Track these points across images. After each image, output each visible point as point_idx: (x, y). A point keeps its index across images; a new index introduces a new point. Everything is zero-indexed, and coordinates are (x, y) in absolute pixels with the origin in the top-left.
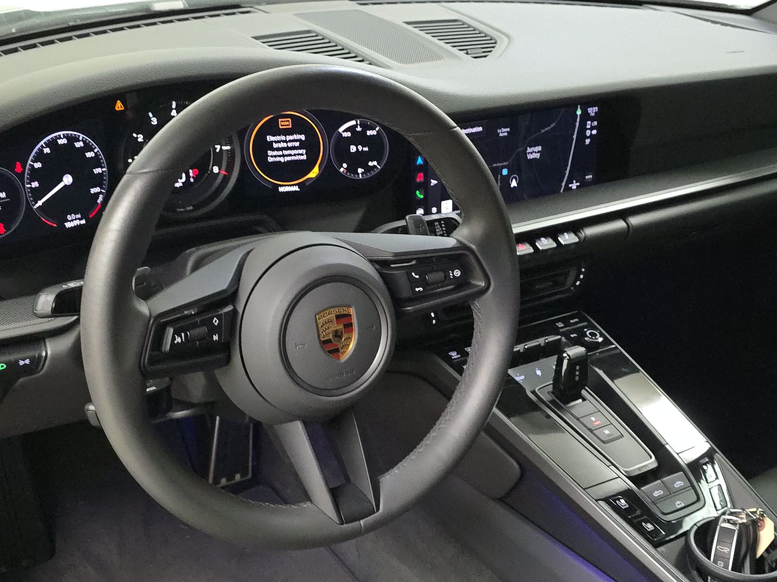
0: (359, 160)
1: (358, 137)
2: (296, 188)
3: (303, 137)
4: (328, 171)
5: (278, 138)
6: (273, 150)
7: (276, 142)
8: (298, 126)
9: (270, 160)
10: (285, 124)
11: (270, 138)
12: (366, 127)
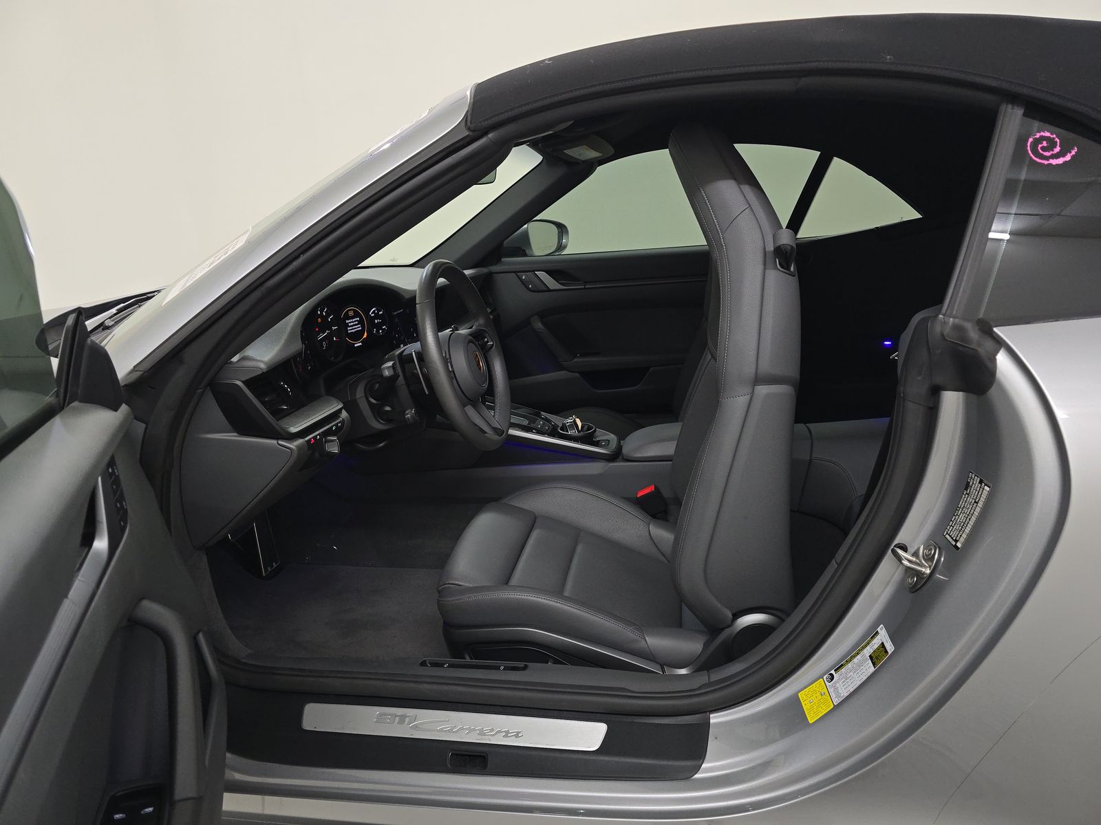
0: (379, 326)
1: (377, 316)
2: (361, 344)
3: (358, 319)
4: (370, 333)
5: (350, 321)
6: (350, 327)
7: (350, 323)
8: (356, 314)
9: (349, 332)
10: (351, 313)
11: (347, 321)
12: (379, 311)
